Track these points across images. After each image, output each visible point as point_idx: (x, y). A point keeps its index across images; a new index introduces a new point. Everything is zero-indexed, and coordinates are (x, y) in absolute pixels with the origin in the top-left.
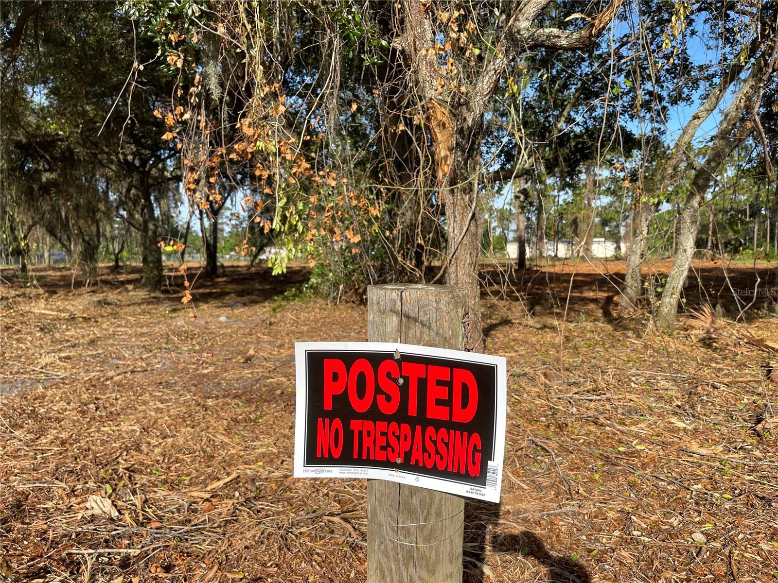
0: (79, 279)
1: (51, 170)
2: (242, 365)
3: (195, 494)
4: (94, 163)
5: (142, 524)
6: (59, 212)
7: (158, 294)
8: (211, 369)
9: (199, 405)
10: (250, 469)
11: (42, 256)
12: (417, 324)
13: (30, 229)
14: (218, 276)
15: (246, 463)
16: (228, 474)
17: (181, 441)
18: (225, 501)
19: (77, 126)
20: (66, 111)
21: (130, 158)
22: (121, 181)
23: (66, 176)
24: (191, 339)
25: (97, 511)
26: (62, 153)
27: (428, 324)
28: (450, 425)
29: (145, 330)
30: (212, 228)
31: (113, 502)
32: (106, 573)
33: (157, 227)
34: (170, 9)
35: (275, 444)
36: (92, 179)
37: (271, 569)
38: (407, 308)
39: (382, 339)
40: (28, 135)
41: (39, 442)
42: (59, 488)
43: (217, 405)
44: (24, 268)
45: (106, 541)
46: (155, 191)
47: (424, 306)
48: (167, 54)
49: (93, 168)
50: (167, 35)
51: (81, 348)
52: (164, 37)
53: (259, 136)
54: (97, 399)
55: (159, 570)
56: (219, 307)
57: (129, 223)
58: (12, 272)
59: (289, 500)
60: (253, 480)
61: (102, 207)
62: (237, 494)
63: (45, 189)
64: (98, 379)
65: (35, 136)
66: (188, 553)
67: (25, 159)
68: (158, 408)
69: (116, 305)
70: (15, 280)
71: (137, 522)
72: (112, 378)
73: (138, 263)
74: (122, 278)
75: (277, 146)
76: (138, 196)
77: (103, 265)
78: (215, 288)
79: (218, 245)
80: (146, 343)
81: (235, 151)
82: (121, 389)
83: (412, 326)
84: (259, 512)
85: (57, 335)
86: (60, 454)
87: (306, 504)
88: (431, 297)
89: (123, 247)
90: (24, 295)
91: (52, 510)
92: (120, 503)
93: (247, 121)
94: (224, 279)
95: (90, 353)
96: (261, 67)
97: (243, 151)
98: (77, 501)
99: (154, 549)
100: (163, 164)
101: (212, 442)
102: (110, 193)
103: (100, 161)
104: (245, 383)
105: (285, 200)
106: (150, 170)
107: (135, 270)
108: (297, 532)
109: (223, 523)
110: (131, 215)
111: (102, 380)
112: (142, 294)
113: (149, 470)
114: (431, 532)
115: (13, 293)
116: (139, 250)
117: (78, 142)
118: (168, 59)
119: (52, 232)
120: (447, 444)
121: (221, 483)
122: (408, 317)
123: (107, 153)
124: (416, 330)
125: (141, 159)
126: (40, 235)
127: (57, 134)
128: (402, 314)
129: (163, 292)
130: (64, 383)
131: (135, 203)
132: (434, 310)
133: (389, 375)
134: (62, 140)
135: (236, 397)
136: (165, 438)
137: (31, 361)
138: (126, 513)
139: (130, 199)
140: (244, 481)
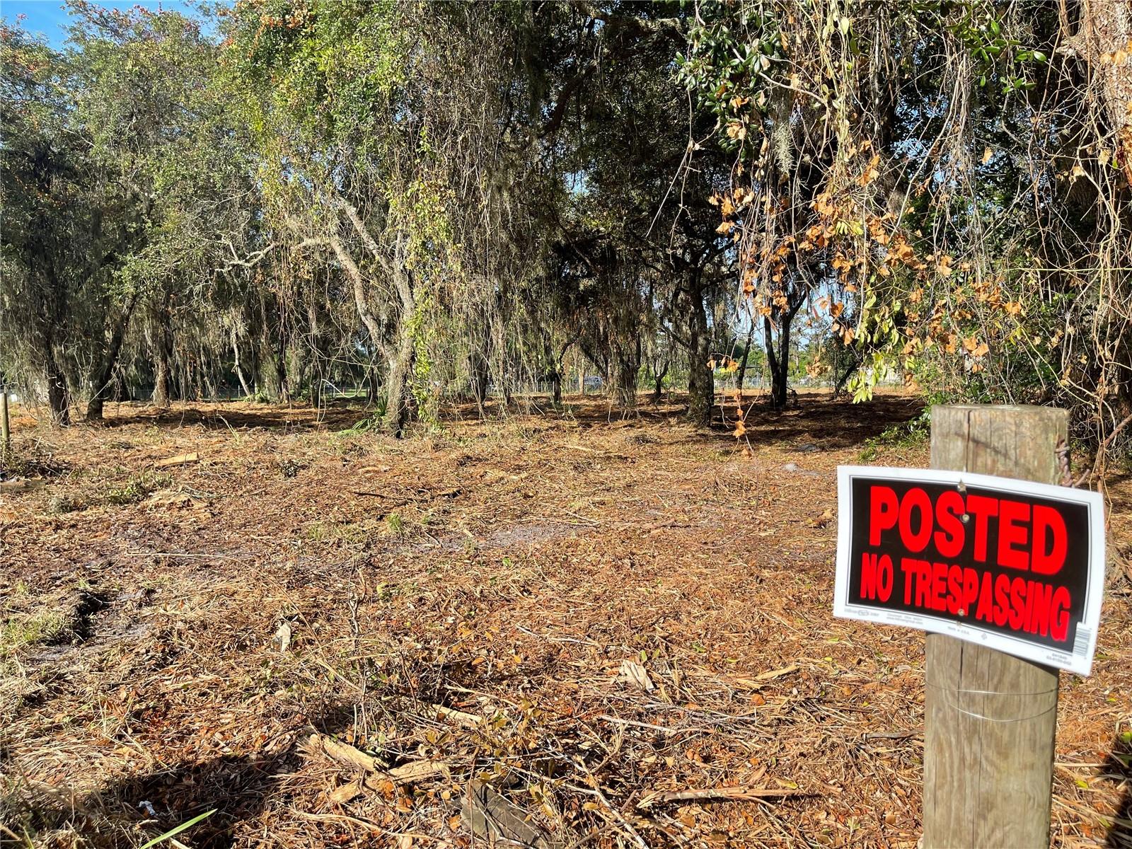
0: (615, 410)
1: (589, 276)
2: (813, 530)
3: (742, 681)
4: (638, 262)
5: (679, 703)
6: (596, 327)
7: (707, 431)
8: (771, 532)
9: (752, 575)
10: (815, 664)
11: (576, 381)
12: (988, 450)
13: (564, 349)
14: (788, 409)
15: (809, 655)
16: (785, 665)
17: (728, 615)
18: (779, 697)
19: (621, 219)
20: (609, 201)
21: (680, 252)
22: (667, 283)
23: (606, 282)
24: (746, 491)
25: (630, 679)
26: (603, 253)
27: (1003, 451)
28: (1029, 576)
29: (689, 475)
30: (781, 340)
31: (648, 671)
32: (637, 748)
33: (708, 341)
34: (733, 68)
35: (850, 637)
36: (634, 282)
37: (833, 788)
38: (976, 432)
39: (944, 466)
40: (567, 234)
41: (572, 593)
42: (592, 647)
43: (775, 578)
44: (557, 396)
45: (640, 715)
46: (707, 293)
47: (998, 429)
48: (727, 124)
49: (636, 269)
50: (727, 101)
51: (616, 492)
52: (724, 105)
53: (840, 215)
54: (633, 554)
55: (696, 757)
56: (786, 451)
57: (675, 338)
58: (545, 400)
59: (864, 712)
60: (818, 678)
61: (644, 318)
62: (795, 691)
63: (583, 299)
64: (634, 531)
65: (573, 235)
66: (730, 748)
67: (563, 264)
68: (701, 573)
69: (657, 443)
70: (548, 410)
71: (673, 698)
72: (649, 532)
73: (683, 390)
74: (665, 408)
75: (866, 226)
76: (686, 301)
77: (643, 393)
78: (783, 425)
79: (790, 364)
80: (690, 492)
81: (807, 238)
82: (659, 545)
83: (982, 453)
84: (822, 719)
85: (591, 476)
86: (594, 610)
87: (890, 722)
88: (1008, 419)
89: (666, 369)
90: (558, 427)
91: (583, 670)
92: (655, 675)
93: (823, 197)
94: (795, 413)
95: (626, 499)
96: (847, 123)
97: (818, 237)
98: (609, 664)
99: (691, 734)
100: (720, 257)
101: (765, 622)
102: (654, 301)
103: (644, 260)
104: (816, 554)
105: (874, 299)
106: (704, 265)
107: (679, 400)
108: (873, 751)
109: (775, 722)
110: (678, 327)
111: (638, 532)
112: (687, 430)
113: (688, 644)
114: (1003, 706)
115: (546, 425)
116: (686, 372)
117: (620, 239)
118: (728, 130)
119: (587, 352)
120: (1025, 599)
121: (775, 674)
122: (976, 442)
123: (653, 249)
124: (986, 458)
125: (692, 253)
126: (575, 356)
127: (598, 231)
128: (969, 438)
129: (714, 428)
130: (598, 532)
131: (683, 311)
132: (1013, 435)
133: (950, 510)
134: (602, 237)
135: (802, 571)
136: (708, 609)
137: (564, 503)
138: (662, 687)
139: (677, 306)
140: (805, 677)
